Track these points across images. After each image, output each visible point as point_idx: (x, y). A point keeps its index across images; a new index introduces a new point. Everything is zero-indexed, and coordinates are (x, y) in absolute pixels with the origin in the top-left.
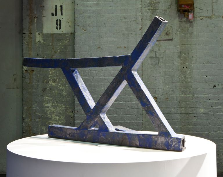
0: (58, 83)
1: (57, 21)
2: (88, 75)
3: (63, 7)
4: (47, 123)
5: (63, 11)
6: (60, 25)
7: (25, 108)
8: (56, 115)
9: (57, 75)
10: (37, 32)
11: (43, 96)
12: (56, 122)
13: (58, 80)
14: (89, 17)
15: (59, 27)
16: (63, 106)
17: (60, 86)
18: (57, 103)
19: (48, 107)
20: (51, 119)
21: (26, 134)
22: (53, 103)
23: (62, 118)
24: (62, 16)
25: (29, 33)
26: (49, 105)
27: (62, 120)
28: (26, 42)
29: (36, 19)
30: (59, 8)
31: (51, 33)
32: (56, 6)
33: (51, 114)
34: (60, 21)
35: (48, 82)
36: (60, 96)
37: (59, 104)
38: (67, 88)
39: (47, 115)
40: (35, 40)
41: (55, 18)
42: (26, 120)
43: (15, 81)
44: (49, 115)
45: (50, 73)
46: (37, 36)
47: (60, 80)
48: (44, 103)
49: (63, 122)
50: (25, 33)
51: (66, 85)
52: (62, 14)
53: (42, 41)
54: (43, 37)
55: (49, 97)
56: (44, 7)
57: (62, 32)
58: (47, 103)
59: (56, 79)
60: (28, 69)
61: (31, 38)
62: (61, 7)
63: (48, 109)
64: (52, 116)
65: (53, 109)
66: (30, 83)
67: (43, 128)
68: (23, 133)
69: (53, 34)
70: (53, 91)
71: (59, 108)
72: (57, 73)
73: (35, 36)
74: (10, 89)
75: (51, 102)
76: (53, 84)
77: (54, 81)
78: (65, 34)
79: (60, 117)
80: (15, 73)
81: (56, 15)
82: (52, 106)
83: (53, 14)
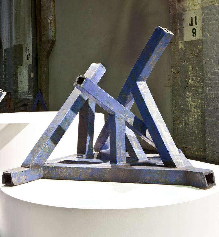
0: (196, 81)
1: (193, 29)
2: (214, 74)
3: (197, 17)
4: (188, 114)
5: (197, 20)
6: (195, 33)
7: (174, 101)
8: (195, 108)
9: (194, 75)
10: (180, 40)
11: (185, 92)
12: (194, 114)
13: (195, 79)
14: (213, 24)
15: (194, 35)
16: (200, 101)
17: (197, 84)
18: (195, 98)
19: (189, 101)
20: (191, 111)
21: (175, 122)
22: (192, 98)
23: (199, 111)
24: (196, 25)
25: (174, 42)
26: (190, 99)
27: (199, 112)
28: (173, 50)
29: (178, 30)
30: (194, 19)
31: (190, 40)
32: (192, 17)
33: (191, 107)
34: (195, 29)
35: (189, 81)
36: (197, 92)
37: (196, 99)
38: (202, 85)
39: (188, 108)
40: (178, 48)
41: (192, 28)
42: (175, 112)
43: (169, 81)
44: (190, 108)
45: (190, 73)
46: (180, 44)
47: (197, 79)
48: (186, 98)
49: (199, 114)
50: (172, 42)
51: (201, 83)
52: (196, 24)
53: (183, 48)
54: (184, 45)
55: (189, 93)
56: (184, 19)
57: (196, 39)
58: (188, 98)
59: (194, 79)
60: (175, 71)
61: (176, 46)
62: (196, 17)
63: (189, 103)
64: (191, 109)
65: (192, 103)
66: (176, 82)
67: (186, 118)
68: (174, 121)
69: (191, 41)
70: (192, 88)
71: (197, 102)
72: (194, 73)
73: (178, 44)
74: (166, 87)
75: (191, 97)
76: (192, 83)
77: (193, 80)
78: (199, 40)
79: (197, 110)
80: (169, 75)
81: (192, 25)
82: (192, 100)
83: (190, 25)
